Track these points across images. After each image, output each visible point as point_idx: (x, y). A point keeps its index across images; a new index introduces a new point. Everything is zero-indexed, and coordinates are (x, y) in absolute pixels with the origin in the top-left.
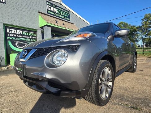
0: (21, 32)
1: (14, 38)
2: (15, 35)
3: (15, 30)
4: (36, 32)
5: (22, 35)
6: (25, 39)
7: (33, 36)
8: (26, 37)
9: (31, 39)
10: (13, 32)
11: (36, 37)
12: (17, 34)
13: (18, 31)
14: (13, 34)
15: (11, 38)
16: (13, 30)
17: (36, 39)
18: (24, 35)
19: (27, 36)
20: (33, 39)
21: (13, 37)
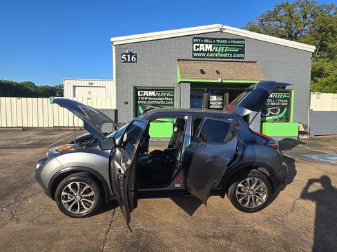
0: (153, 93)
1: (145, 102)
2: (146, 98)
3: (147, 92)
4: (173, 90)
5: (154, 97)
6: (157, 103)
7: (169, 97)
8: (159, 99)
9: (166, 100)
10: (144, 95)
11: (173, 97)
12: (148, 97)
13: (150, 92)
14: (144, 97)
15: (142, 102)
16: (145, 92)
17: (173, 100)
18: (157, 97)
19: (160, 97)
20: (168, 101)
21: (144, 100)
